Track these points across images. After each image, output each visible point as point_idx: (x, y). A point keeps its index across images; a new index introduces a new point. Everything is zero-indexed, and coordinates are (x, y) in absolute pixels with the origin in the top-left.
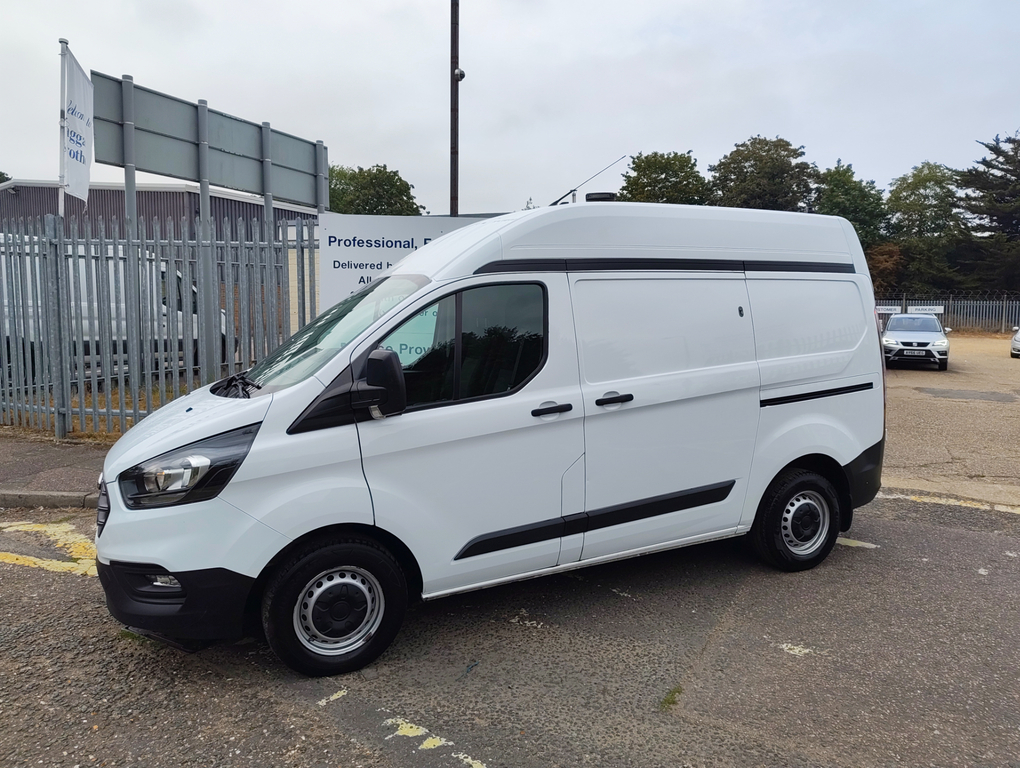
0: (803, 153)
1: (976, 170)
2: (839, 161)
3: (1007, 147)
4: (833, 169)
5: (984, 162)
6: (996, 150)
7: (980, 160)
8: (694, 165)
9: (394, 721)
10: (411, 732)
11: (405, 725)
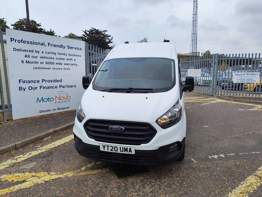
0: (41, 26)
1: (83, 37)
2: (51, 29)
3: (88, 32)
4: (49, 31)
5: (84, 35)
6: (85, 32)
7: (83, 34)
8: (6, 23)
9: (210, 157)
10: (216, 157)
11: (213, 156)
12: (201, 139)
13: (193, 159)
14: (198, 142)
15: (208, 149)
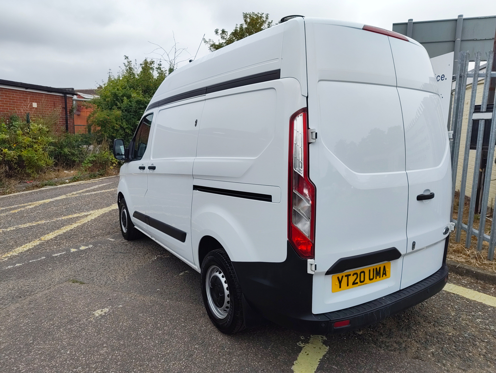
9: (91, 246)
10: (83, 248)
11: (87, 247)
12: (109, 270)
13: (112, 240)
14: (112, 262)
15: (93, 255)
